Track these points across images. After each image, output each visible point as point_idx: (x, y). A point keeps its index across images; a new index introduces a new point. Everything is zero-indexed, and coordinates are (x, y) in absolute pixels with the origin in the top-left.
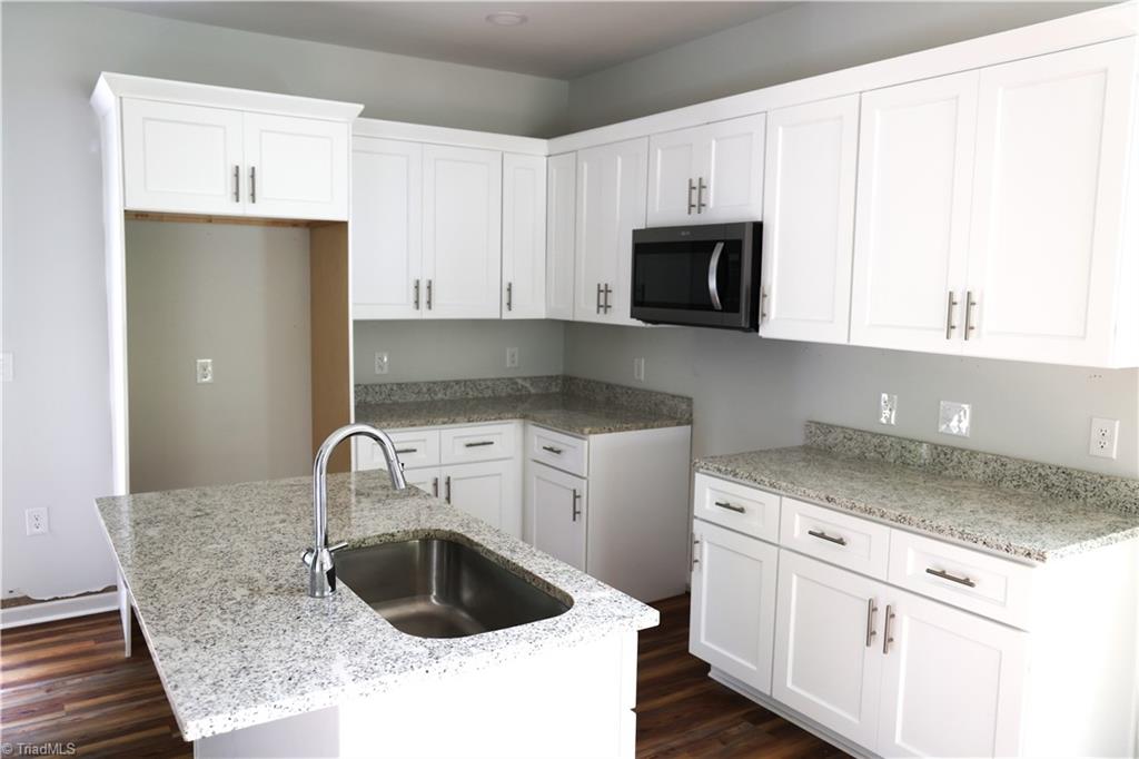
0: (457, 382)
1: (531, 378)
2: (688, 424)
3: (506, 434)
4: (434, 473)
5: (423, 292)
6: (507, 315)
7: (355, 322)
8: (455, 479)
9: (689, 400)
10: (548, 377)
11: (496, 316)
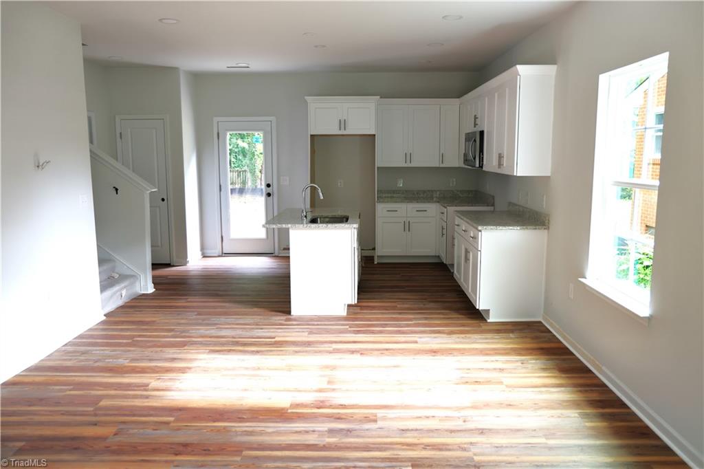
0: (429, 191)
1: (461, 191)
2: (492, 206)
3: (433, 209)
4: (405, 219)
5: (407, 157)
6: (442, 166)
7: (378, 168)
8: (413, 223)
9: (493, 197)
10: (468, 191)
11: (438, 166)
